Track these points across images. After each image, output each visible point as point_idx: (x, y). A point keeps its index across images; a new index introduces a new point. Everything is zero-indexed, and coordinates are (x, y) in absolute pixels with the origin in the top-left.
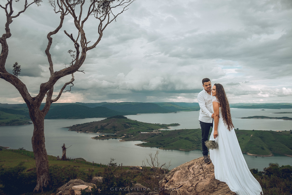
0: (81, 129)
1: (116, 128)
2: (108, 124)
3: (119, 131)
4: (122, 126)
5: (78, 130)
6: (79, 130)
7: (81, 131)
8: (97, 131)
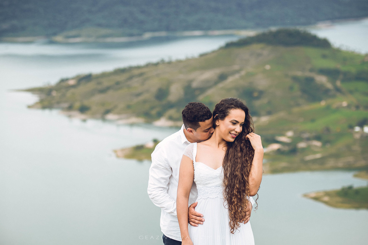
0: (86, 103)
1: (258, 98)
2: (222, 77)
3: (269, 113)
4: (291, 88)
5: (70, 108)
6: (77, 105)
7: (83, 110)
8: (159, 115)
